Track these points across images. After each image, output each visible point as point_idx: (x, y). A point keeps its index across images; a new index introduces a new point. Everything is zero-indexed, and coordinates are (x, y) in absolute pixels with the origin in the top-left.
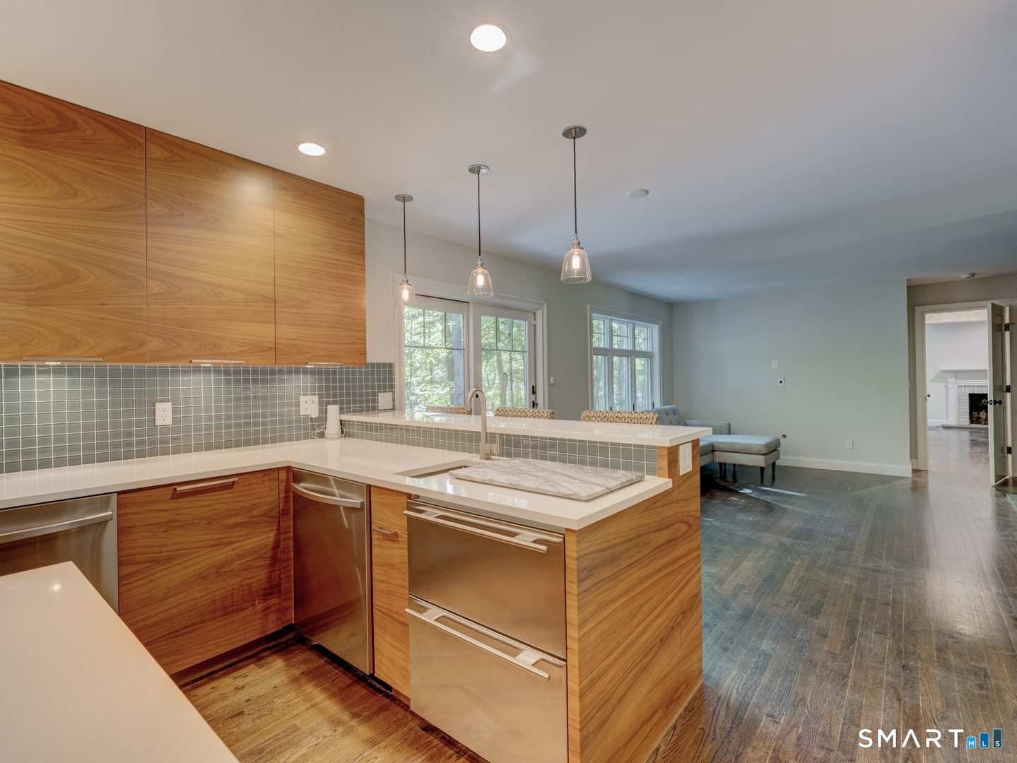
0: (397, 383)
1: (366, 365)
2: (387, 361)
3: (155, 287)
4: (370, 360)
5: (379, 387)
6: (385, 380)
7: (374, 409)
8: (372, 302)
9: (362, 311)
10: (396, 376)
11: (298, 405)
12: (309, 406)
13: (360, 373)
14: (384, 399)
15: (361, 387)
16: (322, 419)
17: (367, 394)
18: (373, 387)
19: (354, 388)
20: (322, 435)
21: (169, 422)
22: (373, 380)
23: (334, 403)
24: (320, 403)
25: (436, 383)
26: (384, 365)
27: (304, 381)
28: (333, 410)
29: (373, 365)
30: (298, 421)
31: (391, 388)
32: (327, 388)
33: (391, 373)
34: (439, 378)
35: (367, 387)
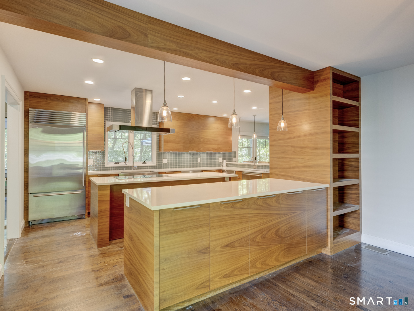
0: (237, 156)
1: (232, 152)
2: (235, 151)
3: (202, 140)
4: (232, 151)
5: (233, 156)
6: (234, 155)
7: (232, 161)
8: (232, 139)
9: (231, 141)
10: (237, 154)
11: (218, 160)
12: (220, 160)
13: (231, 154)
14: (234, 159)
15: (229, 157)
16: (223, 163)
17: (231, 158)
18: (232, 157)
19: (228, 157)
20: (222, 166)
21: (200, 162)
22: (232, 155)
23: (225, 160)
24: (222, 160)
25: (244, 156)
26: (234, 152)
27: (219, 155)
28: (225, 161)
29: (233, 152)
30: (218, 163)
31: (235, 157)
32: (223, 157)
33: (235, 154)
34: (244, 154)
35: (231, 157)
